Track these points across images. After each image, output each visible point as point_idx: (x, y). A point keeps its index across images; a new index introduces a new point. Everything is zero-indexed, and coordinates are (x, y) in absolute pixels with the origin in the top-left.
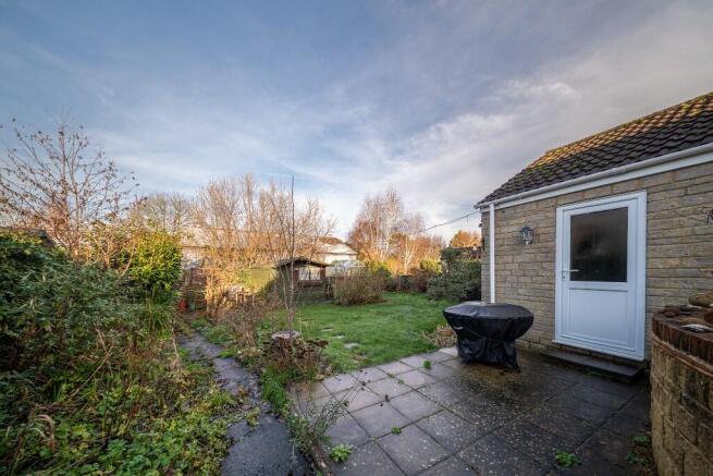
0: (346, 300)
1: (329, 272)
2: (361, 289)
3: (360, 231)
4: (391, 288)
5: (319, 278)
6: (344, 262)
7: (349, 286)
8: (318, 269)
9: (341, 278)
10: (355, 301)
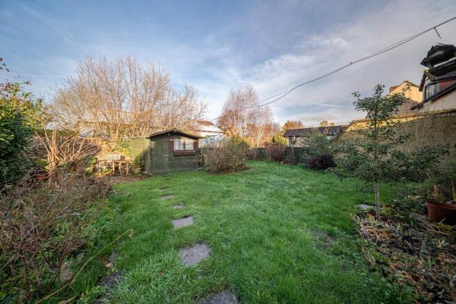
0: (214, 168)
1: (202, 144)
2: (228, 158)
3: (226, 116)
4: (250, 157)
5: (193, 149)
6: (214, 136)
7: (218, 156)
8: (192, 141)
9: (211, 149)
10: (223, 169)
